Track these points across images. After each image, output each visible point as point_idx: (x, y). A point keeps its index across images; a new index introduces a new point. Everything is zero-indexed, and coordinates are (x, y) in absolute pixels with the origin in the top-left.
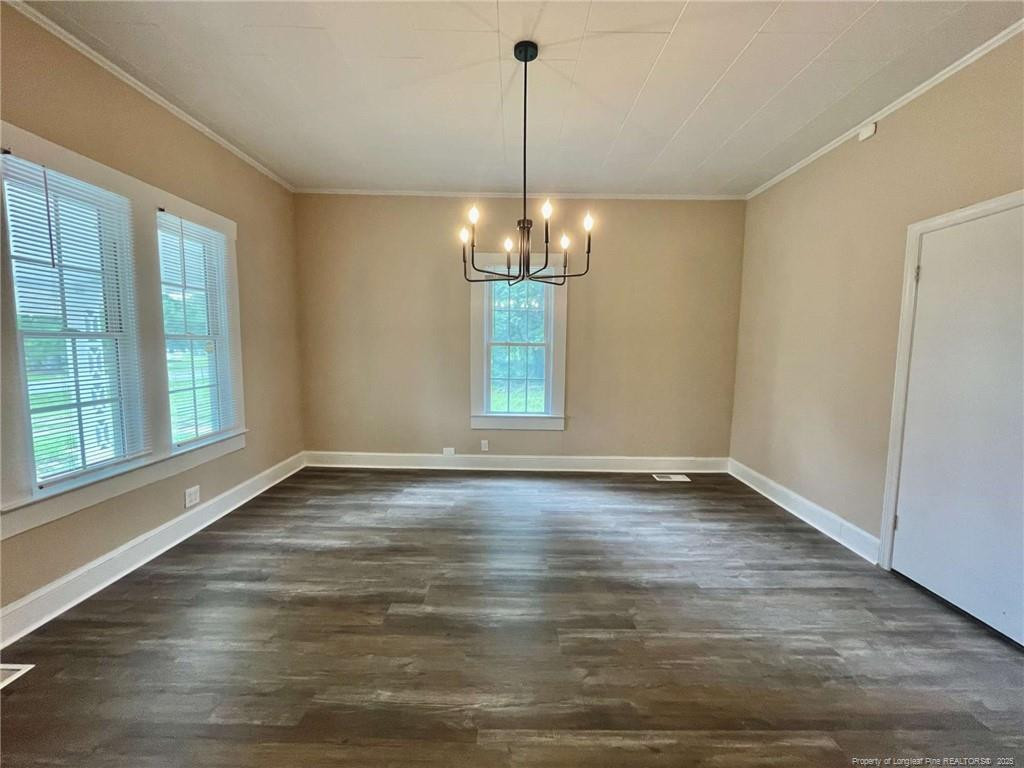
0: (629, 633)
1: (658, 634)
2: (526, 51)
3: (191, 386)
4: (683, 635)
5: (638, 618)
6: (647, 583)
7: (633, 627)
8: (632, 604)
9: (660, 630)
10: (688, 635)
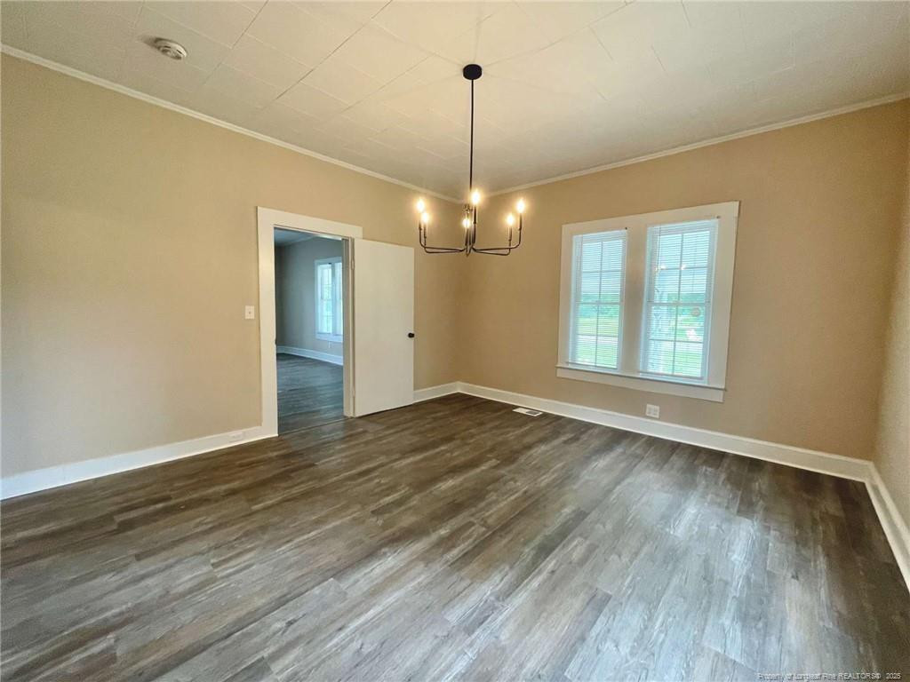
0: (373, 507)
1: (354, 515)
2: (472, 72)
3: (673, 338)
4: (338, 523)
5: (374, 519)
6: (385, 553)
7: (373, 512)
8: (385, 527)
9: (354, 519)
10: (334, 524)
